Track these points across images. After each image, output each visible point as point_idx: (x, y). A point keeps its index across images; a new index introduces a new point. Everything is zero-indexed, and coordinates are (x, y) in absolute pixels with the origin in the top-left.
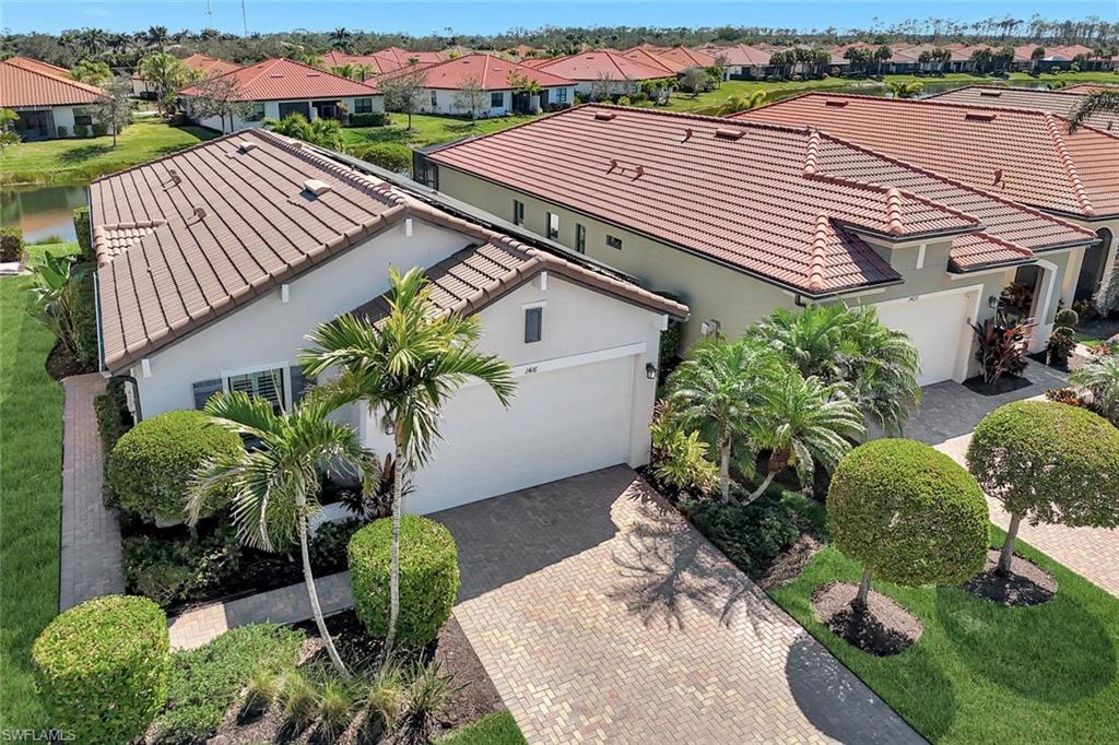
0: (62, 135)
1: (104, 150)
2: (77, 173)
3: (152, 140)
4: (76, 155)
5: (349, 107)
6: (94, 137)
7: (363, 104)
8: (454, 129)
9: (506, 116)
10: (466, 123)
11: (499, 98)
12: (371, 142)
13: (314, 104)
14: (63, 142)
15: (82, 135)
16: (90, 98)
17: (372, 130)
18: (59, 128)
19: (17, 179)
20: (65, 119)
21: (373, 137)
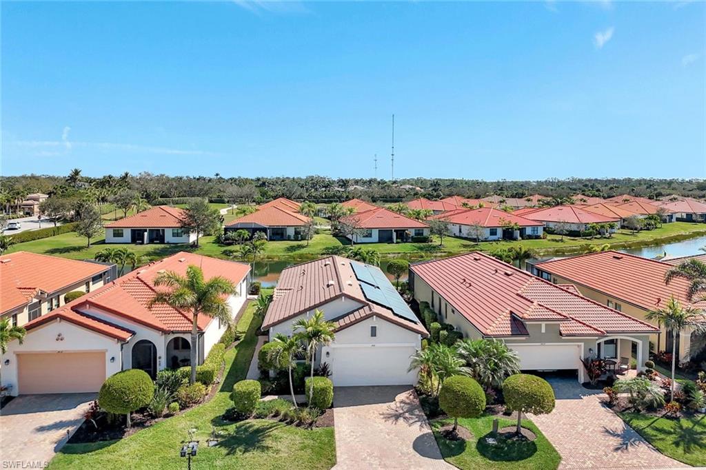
0: (289, 239)
1: (303, 247)
2: (290, 257)
3: (323, 244)
4: (292, 249)
5: (412, 233)
6: (300, 240)
7: (419, 232)
8: (465, 246)
9: (498, 240)
10: (473, 243)
11: (494, 231)
12: (419, 251)
13: (395, 231)
14: (289, 242)
15: (296, 239)
16: (303, 224)
17: (422, 245)
18: (289, 236)
19: (268, 258)
20: (291, 232)
21: (421, 249)
